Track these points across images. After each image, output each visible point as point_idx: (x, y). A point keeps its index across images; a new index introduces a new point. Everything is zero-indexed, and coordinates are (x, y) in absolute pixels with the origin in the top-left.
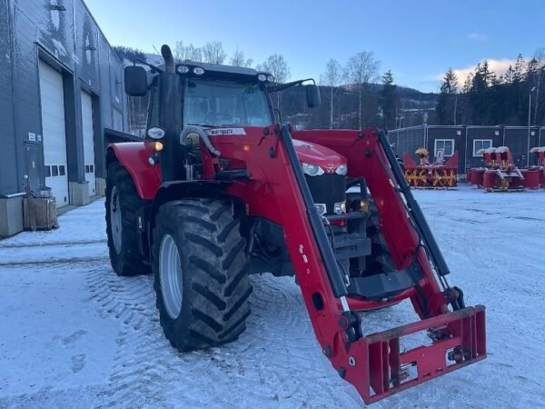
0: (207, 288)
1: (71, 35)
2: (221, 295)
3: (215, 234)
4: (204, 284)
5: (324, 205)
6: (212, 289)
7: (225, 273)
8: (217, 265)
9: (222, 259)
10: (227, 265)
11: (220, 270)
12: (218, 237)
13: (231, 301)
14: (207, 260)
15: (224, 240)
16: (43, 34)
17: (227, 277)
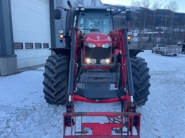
0: (47, 84)
1: (86, 2)
2: (53, 88)
3: (54, 67)
4: (47, 83)
5: (95, 60)
6: (49, 85)
7: (54, 80)
8: (52, 77)
9: (54, 75)
10: (55, 78)
11: (53, 79)
12: (55, 68)
13: (56, 90)
14: (49, 75)
15: (57, 69)
16: (74, 3)
17: (55, 82)
